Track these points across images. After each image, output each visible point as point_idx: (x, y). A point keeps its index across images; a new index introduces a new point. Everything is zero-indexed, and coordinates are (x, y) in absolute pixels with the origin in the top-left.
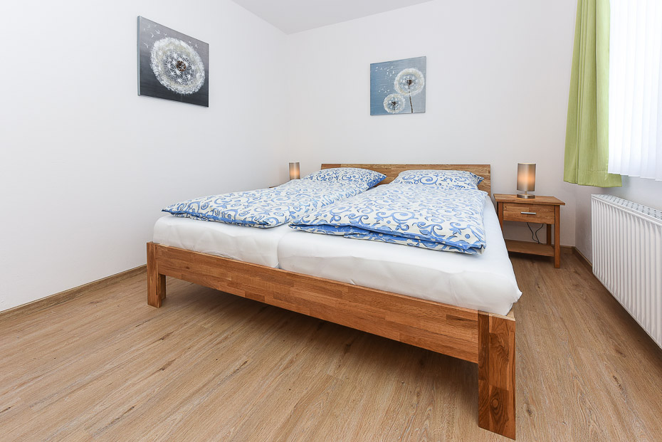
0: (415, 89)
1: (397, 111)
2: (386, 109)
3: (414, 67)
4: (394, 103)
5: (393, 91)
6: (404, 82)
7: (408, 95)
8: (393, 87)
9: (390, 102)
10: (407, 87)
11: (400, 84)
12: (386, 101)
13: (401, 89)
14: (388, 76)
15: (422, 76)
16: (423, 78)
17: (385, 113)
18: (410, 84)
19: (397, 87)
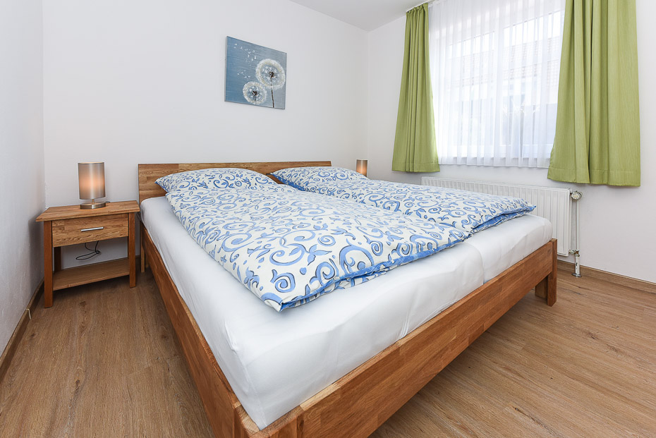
0: (276, 83)
1: (258, 103)
2: (246, 98)
3: (276, 60)
4: (256, 93)
5: (254, 79)
6: (266, 72)
7: (269, 87)
8: (255, 74)
9: (251, 90)
10: (269, 78)
11: (263, 73)
12: (246, 89)
13: (263, 79)
14: (249, 60)
15: (283, 72)
16: (284, 75)
17: (244, 101)
18: (272, 76)
19: (259, 76)
